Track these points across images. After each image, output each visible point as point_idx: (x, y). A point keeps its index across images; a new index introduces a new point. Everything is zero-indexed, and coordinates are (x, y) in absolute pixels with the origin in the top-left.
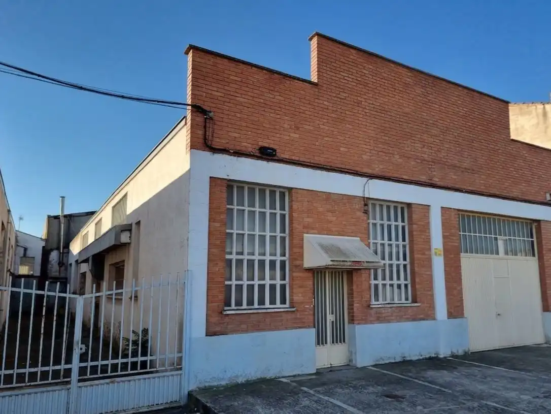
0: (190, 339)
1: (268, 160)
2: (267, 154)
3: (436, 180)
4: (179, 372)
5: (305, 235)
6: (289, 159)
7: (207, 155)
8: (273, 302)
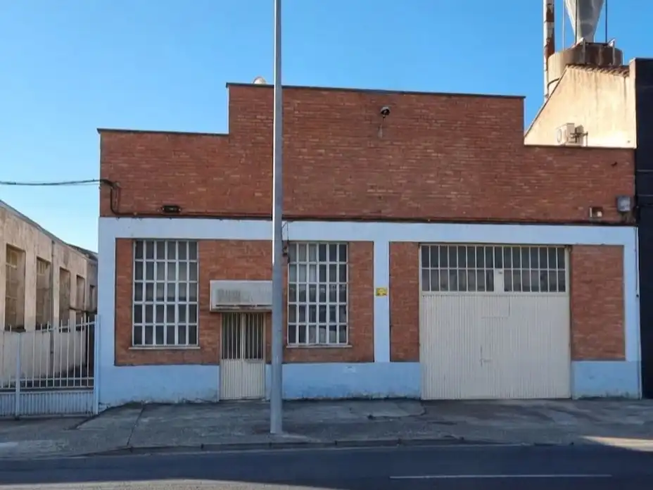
0: (100, 367)
1: (171, 217)
2: (171, 212)
3: (384, 213)
4: (91, 391)
5: (211, 282)
6: (196, 213)
7: (113, 220)
8: (182, 341)
